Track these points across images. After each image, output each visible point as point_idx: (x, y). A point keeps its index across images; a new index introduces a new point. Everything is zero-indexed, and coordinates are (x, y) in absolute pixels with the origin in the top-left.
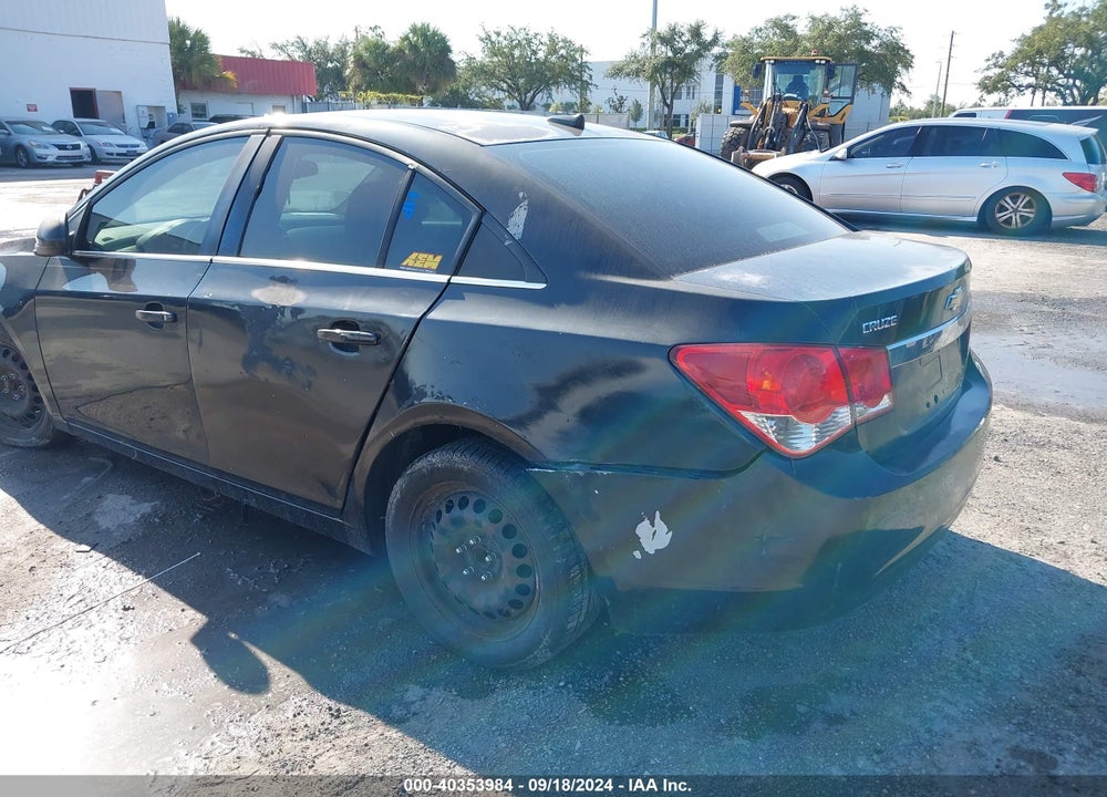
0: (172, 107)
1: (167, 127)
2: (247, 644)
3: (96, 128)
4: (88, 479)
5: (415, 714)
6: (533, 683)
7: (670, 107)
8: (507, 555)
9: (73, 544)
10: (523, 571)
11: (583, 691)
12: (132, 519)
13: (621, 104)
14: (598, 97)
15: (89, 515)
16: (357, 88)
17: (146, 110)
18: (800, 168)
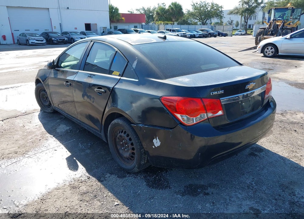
0: (109, 27)
1: (107, 32)
2: (77, 161)
3: (90, 33)
4: (58, 121)
5: (106, 180)
6: (135, 176)
7: (247, 22)
8: (130, 145)
9: (50, 135)
10: (133, 149)
11: (147, 179)
12: (64, 130)
13: (232, 22)
14: (225, 20)
15: (56, 129)
16: (157, 20)
17: (102, 28)
18: (276, 42)
